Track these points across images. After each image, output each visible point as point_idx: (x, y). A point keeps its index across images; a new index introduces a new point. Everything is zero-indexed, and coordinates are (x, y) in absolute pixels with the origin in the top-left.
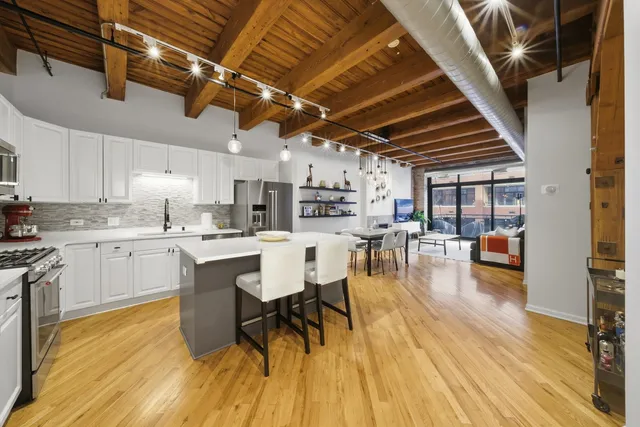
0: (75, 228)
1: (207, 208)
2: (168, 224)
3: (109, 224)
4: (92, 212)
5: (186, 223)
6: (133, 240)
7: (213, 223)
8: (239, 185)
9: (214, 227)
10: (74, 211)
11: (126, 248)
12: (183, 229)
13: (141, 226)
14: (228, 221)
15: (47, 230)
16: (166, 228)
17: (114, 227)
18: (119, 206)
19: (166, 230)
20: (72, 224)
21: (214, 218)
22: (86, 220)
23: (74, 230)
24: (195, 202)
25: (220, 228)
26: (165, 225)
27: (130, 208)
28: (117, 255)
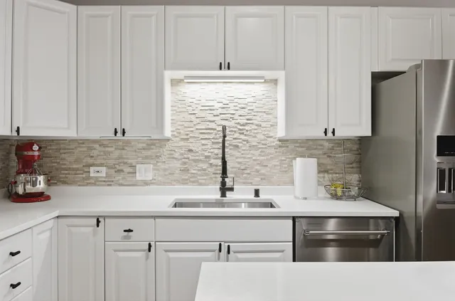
0: (96, 182)
1: (306, 147)
2: (229, 182)
3: (139, 177)
4: (117, 153)
5: (265, 179)
6: (155, 217)
7: (319, 184)
8: (385, 84)
9: (322, 192)
10: (95, 153)
11: (144, 232)
12: (257, 193)
13: (184, 182)
14: (354, 178)
15: (65, 183)
16: (224, 189)
17: (146, 183)
18: (151, 144)
19: (223, 195)
20: (92, 175)
21: (322, 170)
22: (109, 167)
23: (94, 184)
24: (281, 132)
25: (335, 197)
26: (223, 183)
27: (169, 146)
28: (127, 244)
